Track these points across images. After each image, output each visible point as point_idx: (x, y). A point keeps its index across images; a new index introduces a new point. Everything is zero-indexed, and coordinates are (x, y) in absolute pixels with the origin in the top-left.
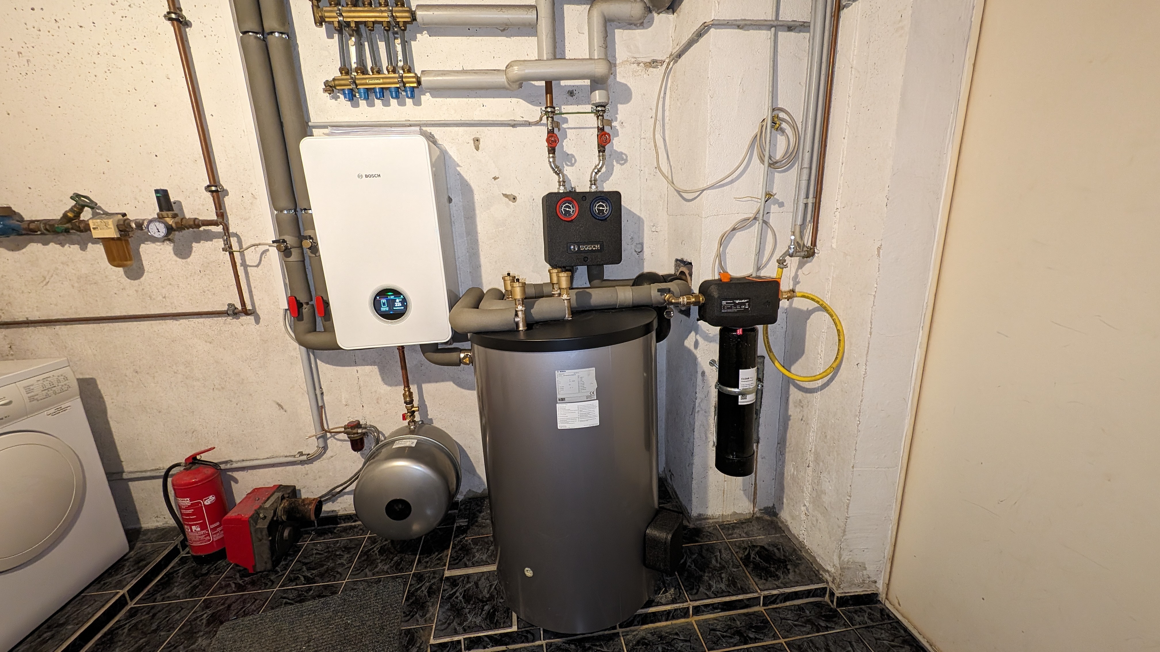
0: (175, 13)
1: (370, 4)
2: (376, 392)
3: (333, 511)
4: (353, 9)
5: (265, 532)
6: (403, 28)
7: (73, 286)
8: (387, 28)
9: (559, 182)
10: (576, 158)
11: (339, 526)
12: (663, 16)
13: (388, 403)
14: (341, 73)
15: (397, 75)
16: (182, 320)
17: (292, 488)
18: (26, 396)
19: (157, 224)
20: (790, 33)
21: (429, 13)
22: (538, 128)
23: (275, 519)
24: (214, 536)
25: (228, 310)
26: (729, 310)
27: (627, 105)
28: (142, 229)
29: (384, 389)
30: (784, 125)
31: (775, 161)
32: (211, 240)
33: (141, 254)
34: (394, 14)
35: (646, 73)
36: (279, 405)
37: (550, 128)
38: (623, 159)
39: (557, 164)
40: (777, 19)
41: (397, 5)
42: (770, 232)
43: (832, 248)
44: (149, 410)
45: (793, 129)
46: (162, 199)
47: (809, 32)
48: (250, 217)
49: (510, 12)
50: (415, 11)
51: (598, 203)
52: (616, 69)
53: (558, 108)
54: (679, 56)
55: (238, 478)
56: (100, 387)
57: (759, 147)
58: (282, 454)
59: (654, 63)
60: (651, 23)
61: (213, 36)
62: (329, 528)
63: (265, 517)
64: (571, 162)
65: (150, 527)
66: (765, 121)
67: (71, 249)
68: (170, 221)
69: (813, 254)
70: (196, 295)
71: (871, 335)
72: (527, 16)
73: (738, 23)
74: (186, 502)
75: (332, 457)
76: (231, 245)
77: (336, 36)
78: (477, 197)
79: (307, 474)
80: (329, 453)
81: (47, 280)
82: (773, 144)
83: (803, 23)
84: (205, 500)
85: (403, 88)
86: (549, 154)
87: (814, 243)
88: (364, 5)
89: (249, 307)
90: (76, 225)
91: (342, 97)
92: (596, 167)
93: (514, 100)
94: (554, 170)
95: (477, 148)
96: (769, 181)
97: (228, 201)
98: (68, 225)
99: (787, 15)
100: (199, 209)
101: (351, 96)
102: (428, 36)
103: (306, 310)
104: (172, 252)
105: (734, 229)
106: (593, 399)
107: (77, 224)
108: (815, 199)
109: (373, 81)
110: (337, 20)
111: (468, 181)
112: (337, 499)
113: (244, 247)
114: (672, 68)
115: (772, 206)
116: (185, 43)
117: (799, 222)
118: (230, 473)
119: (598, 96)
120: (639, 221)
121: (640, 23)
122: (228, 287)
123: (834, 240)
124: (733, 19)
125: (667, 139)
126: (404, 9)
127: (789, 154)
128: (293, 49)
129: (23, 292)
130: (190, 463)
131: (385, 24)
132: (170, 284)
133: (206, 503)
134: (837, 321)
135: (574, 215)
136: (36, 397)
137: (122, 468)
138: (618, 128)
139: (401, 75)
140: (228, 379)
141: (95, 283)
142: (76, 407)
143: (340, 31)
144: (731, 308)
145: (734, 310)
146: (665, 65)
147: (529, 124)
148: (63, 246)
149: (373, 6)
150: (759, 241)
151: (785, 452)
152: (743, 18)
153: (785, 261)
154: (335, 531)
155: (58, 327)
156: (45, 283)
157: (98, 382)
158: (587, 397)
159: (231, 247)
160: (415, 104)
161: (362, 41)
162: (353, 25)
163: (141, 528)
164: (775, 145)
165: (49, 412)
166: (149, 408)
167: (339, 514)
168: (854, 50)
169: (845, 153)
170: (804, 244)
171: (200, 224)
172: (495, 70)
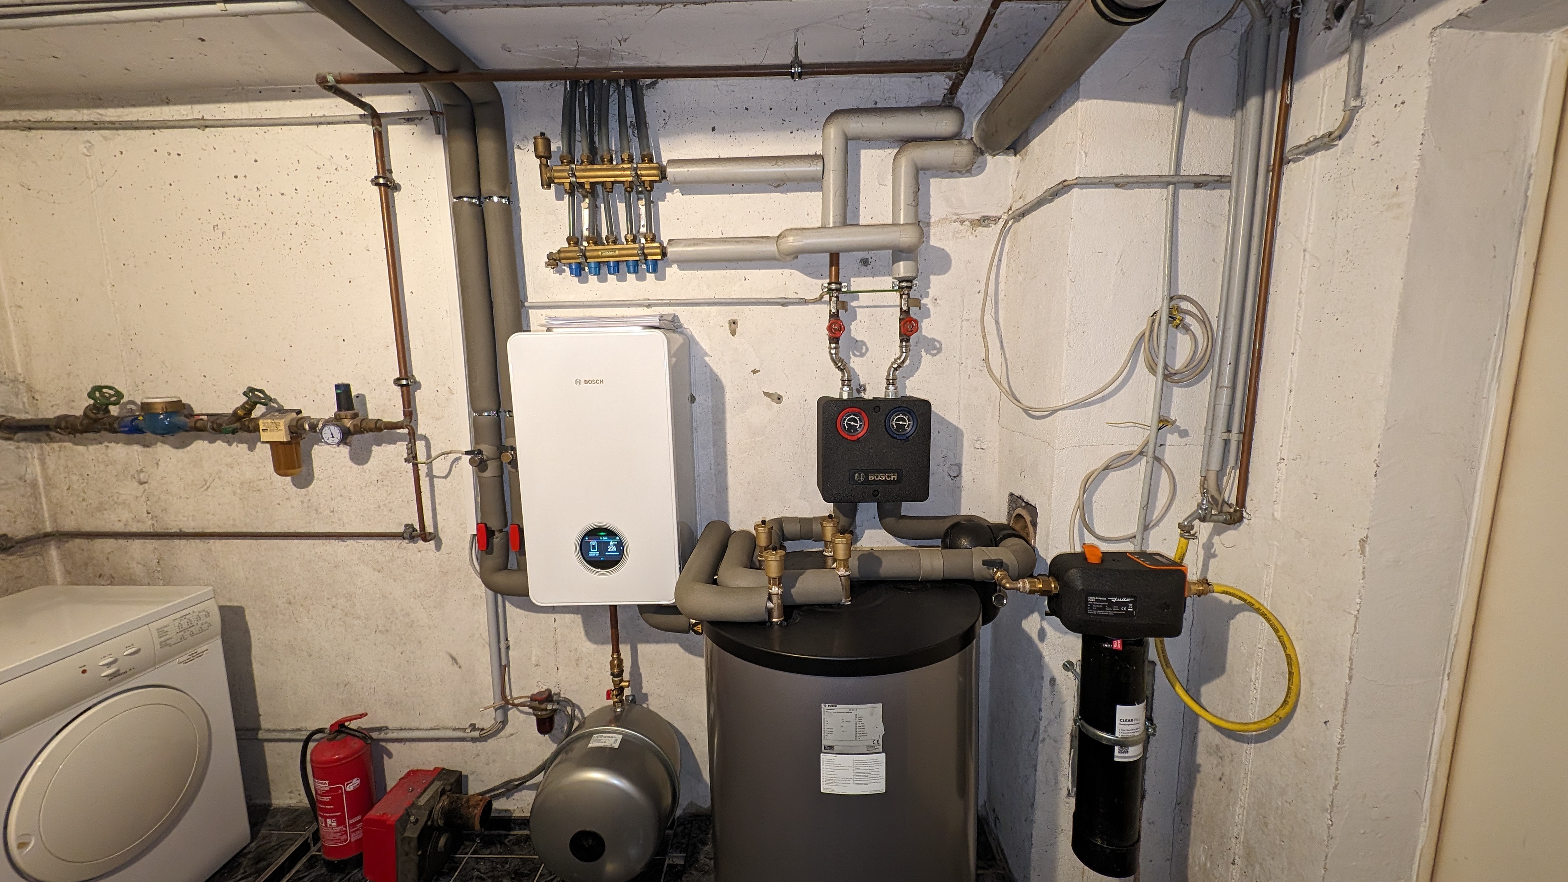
0: (383, 178)
1: (611, 161)
2: (576, 650)
3: (506, 811)
4: (589, 167)
5: (414, 844)
6: (649, 188)
7: (235, 493)
8: (629, 189)
9: (843, 380)
10: (868, 345)
11: (512, 833)
12: (1001, 159)
13: (591, 666)
14: (569, 244)
15: (637, 246)
16: (349, 541)
17: (457, 775)
18: (157, 641)
19: (332, 427)
20: (1198, 190)
21: (682, 170)
22: (817, 306)
23: (429, 823)
24: (353, 835)
25: (404, 533)
26: (1099, 612)
27: (943, 276)
28: (315, 432)
29: (587, 647)
30: (1188, 319)
31: (1173, 371)
32: (395, 443)
33: (313, 456)
34: (639, 172)
35: (972, 233)
36: (454, 659)
37: (834, 311)
38: (935, 348)
39: (841, 355)
40: (1177, 174)
41: (643, 161)
42: (1164, 474)
43: (1274, 519)
44: (298, 652)
45: (1203, 325)
46: (342, 397)
47: (1230, 188)
48: (443, 417)
49: (787, 165)
50: (665, 167)
51: (896, 416)
52: (929, 229)
53: (846, 284)
54: (1023, 215)
55: (393, 752)
56: (247, 618)
57: (1147, 350)
58: (450, 725)
59: (985, 221)
60: (982, 168)
61: (423, 200)
62: (499, 835)
63: (417, 821)
64: (860, 350)
65: (282, 805)
66: (1158, 315)
67: (238, 449)
68: (348, 423)
69: (1241, 519)
70: (369, 511)
71: (1350, 678)
72: (810, 169)
73: (1116, 181)
74: (325, 786)
75: (512, 735)
76: (416, 454)
77: (567, 196)
78: (728, 396)
79: (478, 755)
80: (508, 729)
81: (208, 484)
82: (1171, 347)
83: (1219, 178)
84: (347, 785)
85: (644, 261)
86: (830, 343)
87: (1241, 502)
88: (603, 161)
89: (429, 529)
90: (245, 425)
91: (567, 270)
92: (896, 360)
93: (787, 272)
94: (836, 364)
95: (733, 333)
96: (1163, 399)
97: (420, 397)
98: (237, 425)
99: (1192, 167)
100: (385, 404)
101: (578, 271)
102: (680, 194)
103: (497, 539)
104: (348, 456)
105: (1107, 468)
106: (877, 751)
107: (247, 423)
108: (1242, 435)
109: (608, 252)
110: (568, 181)
111: (719, 374)
112: (512, 795)
113: (433, 454)
114: (1011, 226)
115: (1169, 435)
116: (391, 209)
117: (1215, 466)
118: (384, 744)
119: (903, 269)
120: (956, 433)
121: (968, 169)
122: (408, 502)
123: (1278, 507)
124: (1107, 175)
125: (1001, 321)
126: (652, 165)
127: (1195, 363)
128: (513, 214)
129: (180, 497)
130: (336, 731)
131: (627, 185)
132: (341, 496)
133: (348, 789)
134: (1285, 639)
135: (861, 432)
136: (168, 642)
137: (259, 722)
138: (930, 306)
139: (642, 245)
140: (394, 619)
141: (259, 490)
142: (215, 650)
143: (572, 194)
144: (1103, 608)
145: (1108, 612)
146: (1001, 223)
147: (805, 302)
148: (230, 445)
149: (614, 163)
150: (1147, 488)
151: (1190, 823)
152: (1124, 174)
153: (1192, 527)
154: (506, 841)
155: (212, 541)
156: (205, 487)
157: (247, 612)
158: (868, 747)
159: (415, 457)
160: (657, 279)
161: (597, 203)
162: (587, 186)
163: (270, 805)
164: (1174, 348)
165: (181, 659)
166: (299, 650)
167: (514, 815)
168: (1309, 226)
169: (1295, 375)
170: (1224, 500)
171: (382, 427)
172: (763, 237)
